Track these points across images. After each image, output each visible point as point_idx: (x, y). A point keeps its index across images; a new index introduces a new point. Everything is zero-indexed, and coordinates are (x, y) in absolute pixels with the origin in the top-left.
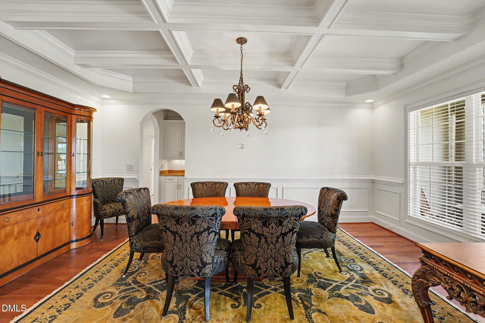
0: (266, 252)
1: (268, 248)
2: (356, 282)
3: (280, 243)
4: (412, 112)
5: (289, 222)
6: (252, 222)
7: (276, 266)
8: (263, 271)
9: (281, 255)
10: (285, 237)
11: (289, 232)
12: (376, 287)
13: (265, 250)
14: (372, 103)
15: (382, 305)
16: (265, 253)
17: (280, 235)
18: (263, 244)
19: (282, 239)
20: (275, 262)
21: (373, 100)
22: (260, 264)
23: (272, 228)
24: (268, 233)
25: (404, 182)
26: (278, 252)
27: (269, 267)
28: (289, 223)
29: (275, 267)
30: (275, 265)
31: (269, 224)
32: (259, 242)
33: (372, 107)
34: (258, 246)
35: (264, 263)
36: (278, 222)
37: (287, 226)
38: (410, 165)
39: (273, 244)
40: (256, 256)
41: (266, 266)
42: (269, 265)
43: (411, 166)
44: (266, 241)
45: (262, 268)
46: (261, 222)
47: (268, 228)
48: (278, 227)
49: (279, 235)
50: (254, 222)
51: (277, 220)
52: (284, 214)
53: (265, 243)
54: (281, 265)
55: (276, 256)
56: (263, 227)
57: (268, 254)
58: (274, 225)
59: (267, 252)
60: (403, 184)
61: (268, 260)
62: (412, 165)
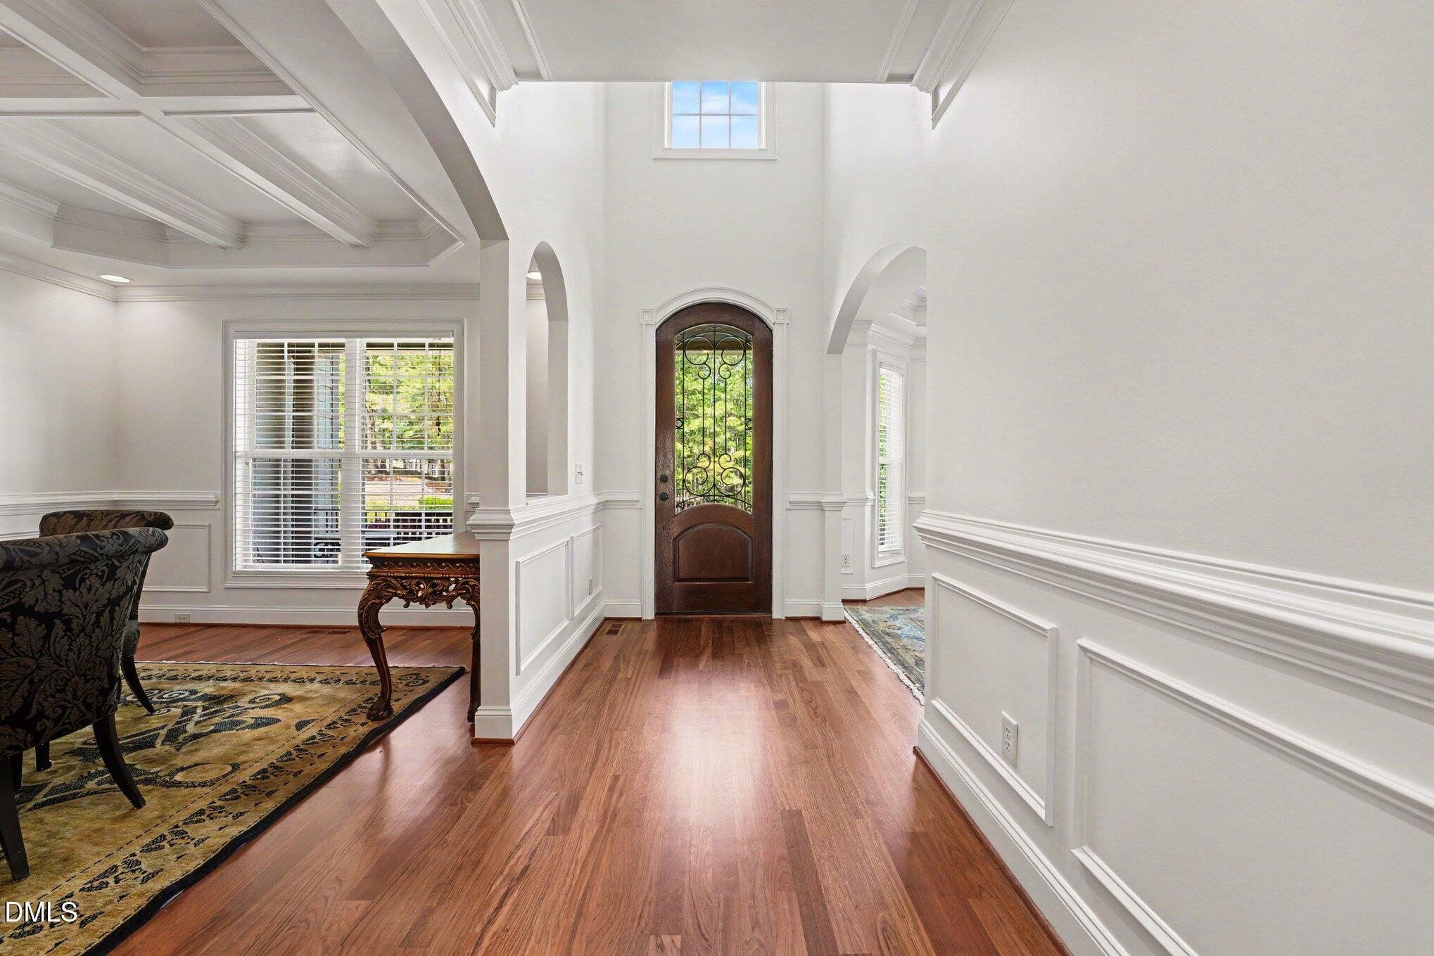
0: (63, 663)
1: (70, 650)
2: (205, 708)
3: (103, 629)
4: (241, 340)
5: (128, 567)
6: (29, 583)
7: (88, 692)
8: (52, 720)
9: (104, 658)
10: (117, 608)
11: (124, 595)
12: (251, 697)
13: (62, 657)
14: (116, 286)
15: (280, 708)
16: (61, 666)
17: (106, 606)
18: (58, 639)
19: (108, 615)
20: (84, 683)
21: (127, 281)
22: (41, 704)
23: (89, 590)
24: (77, 606)
25: (220, 497)
26: (95, 655)
27: (69, 702)
28: (129, 571)
29: (86, 697)
30: (84, 692)
31: (83, 580)
32: (47, 638)
33: (116, 296)
34: (40, 651)
35: (53, 696)
36: (107, 570)
37: (123, 579)
38: (235, 457)
39: (85, 634)
40: (31, 682)
41: (62, 703)
42: (70, 697)
43: (238, 461)
44: (68, 629)
45: (49, 712)
46: (61, 578)
47: (78, 592)
48: (103, 585)
49: (104, 606)
50: (37, 582)
51: (106, 565)
52: (133, 544)
53: (63, 637)
54: (99, 688)
55: (89, 666)
56: (64, 591)
57: (68, 667)
58: (94, 580)
59: (67, 661)
60: (217, 502)
61: (66, 684)
62: (240, 457)
